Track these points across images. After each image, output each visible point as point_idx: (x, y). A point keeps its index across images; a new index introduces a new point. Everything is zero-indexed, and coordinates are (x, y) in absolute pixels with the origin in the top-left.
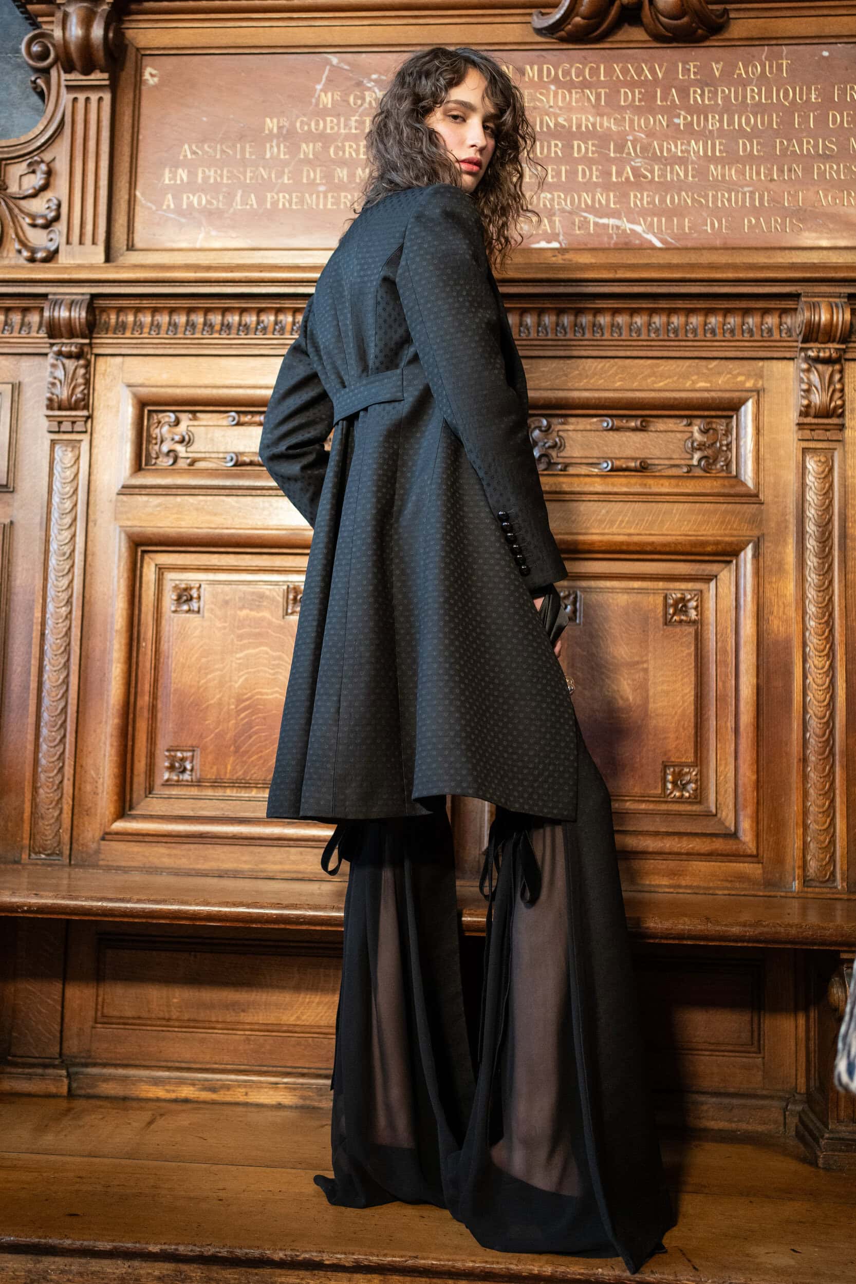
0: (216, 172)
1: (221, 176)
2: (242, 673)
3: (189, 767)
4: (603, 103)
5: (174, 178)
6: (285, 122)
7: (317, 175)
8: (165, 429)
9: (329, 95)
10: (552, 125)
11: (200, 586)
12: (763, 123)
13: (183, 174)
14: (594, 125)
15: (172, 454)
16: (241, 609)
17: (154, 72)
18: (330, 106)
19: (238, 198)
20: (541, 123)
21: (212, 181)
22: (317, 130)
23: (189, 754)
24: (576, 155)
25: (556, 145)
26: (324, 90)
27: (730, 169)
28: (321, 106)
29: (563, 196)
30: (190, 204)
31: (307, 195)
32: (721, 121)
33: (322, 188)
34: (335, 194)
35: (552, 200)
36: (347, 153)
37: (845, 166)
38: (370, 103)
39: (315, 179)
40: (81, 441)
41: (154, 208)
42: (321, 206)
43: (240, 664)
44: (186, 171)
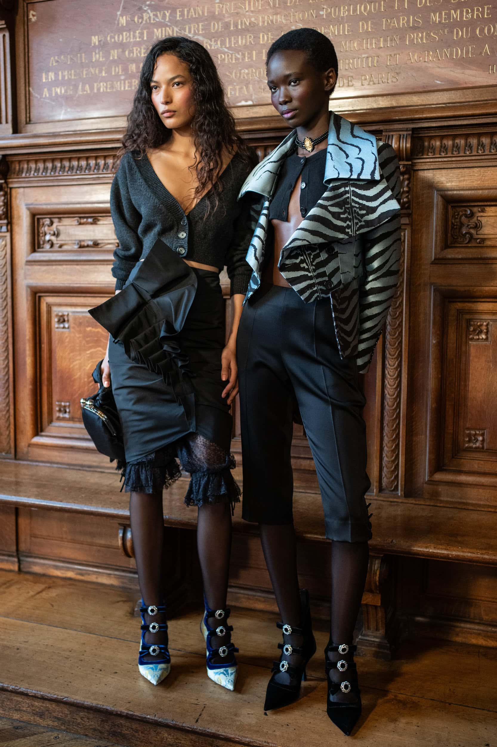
0: (68, 72)
1: (71, 75)
2: (90, 362)
3: (68, 410)
4: (277, 5)
5: (47, 78)
6: (102, 38)
7: (119, 69)
8: (46, 228)
9: (124, 17)
10: (248, 24)
11: (68, 315)
12: (375, 9)
13: (52, 75)
14: (272, 21)
15: (50, 242)
16: (88, 326)
17: (34, 13)
18: (125, 25)
19: (80, 87)
20: (241, 23)
21: (66, 78)
22: (118, 40)
23: (68, 404)
24: (261, 42)
25: (250, 37)
26: (122, 15)
27: (354, 43)
28: (120, 25)
29: (254, 71)
30: (56, 93)
31: (115, 83)
32: (349, 10)
33: (123, 77)
34: (130, 81)
35: (248, 74)
36: (135, 54)
37: (427, 34)
38: (146, 21)
39: (118, 72)
40: (6, 236)
41: (39, 97)
42: (122, 89)
43: (88, 357)
44: (53, 74)
